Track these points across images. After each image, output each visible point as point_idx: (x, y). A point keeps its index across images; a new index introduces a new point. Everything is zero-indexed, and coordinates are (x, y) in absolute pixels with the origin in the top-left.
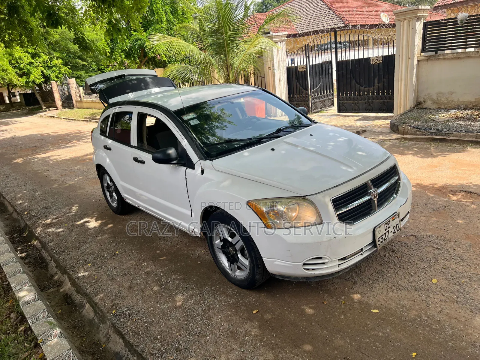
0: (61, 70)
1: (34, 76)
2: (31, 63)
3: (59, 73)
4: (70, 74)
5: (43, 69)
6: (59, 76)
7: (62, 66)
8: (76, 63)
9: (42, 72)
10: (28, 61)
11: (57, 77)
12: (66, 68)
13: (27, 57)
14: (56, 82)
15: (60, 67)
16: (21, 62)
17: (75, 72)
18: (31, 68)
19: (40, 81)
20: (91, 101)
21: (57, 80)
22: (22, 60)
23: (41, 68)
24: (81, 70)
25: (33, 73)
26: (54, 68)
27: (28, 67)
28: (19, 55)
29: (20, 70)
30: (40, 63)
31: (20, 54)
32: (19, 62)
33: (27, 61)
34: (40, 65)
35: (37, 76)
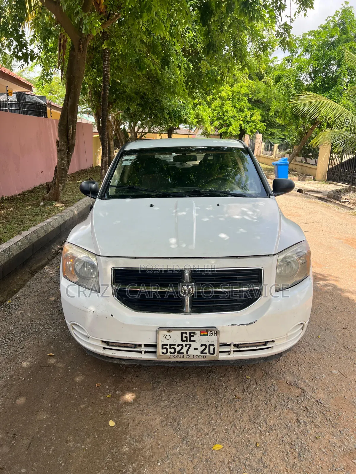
0: (257, 126)
1: (233, 128)
2: (234, 117)
3: (255, 128)
4: (263, 130)
5: (242, 123)
6: (254, 131)
7: (259, 122)
8: (274, 121)
9: (241, 125)
10: (233, 114)
11: (251, 131)
12: (263, 124)
13: (233, 111)
14: (249, 135)
15: (257, 123)
16: (227, 115)
17: (270, 129)
18: (233, 121)
19: (236, 133)
20: (266, 157)
21: (251, 133)
22: (228, 113)
23: (241, 122)
24: (276, 128)
25: (233, 125)
26: (252, 123)
27: (231, 119)
28: (226, 108)
29: (223, 122)
30: (242, 117)
31: (228, 108)
32: (225, 115)
33: (231, 114)
34: (241, 119)
35: (235, 128)
